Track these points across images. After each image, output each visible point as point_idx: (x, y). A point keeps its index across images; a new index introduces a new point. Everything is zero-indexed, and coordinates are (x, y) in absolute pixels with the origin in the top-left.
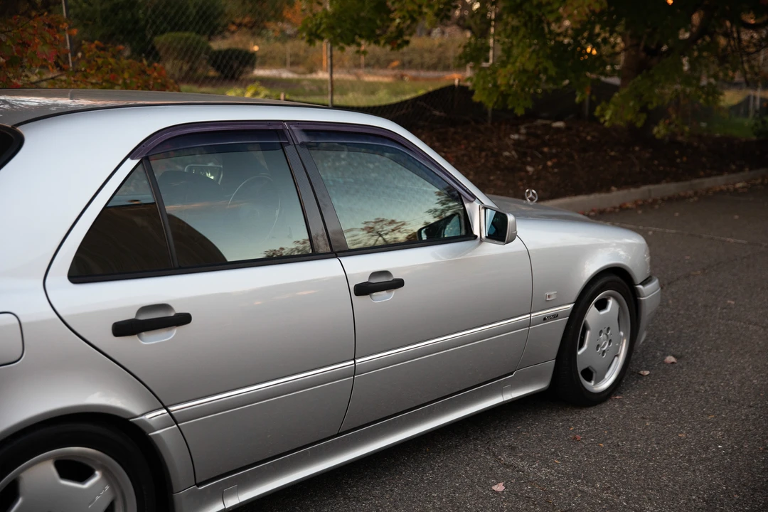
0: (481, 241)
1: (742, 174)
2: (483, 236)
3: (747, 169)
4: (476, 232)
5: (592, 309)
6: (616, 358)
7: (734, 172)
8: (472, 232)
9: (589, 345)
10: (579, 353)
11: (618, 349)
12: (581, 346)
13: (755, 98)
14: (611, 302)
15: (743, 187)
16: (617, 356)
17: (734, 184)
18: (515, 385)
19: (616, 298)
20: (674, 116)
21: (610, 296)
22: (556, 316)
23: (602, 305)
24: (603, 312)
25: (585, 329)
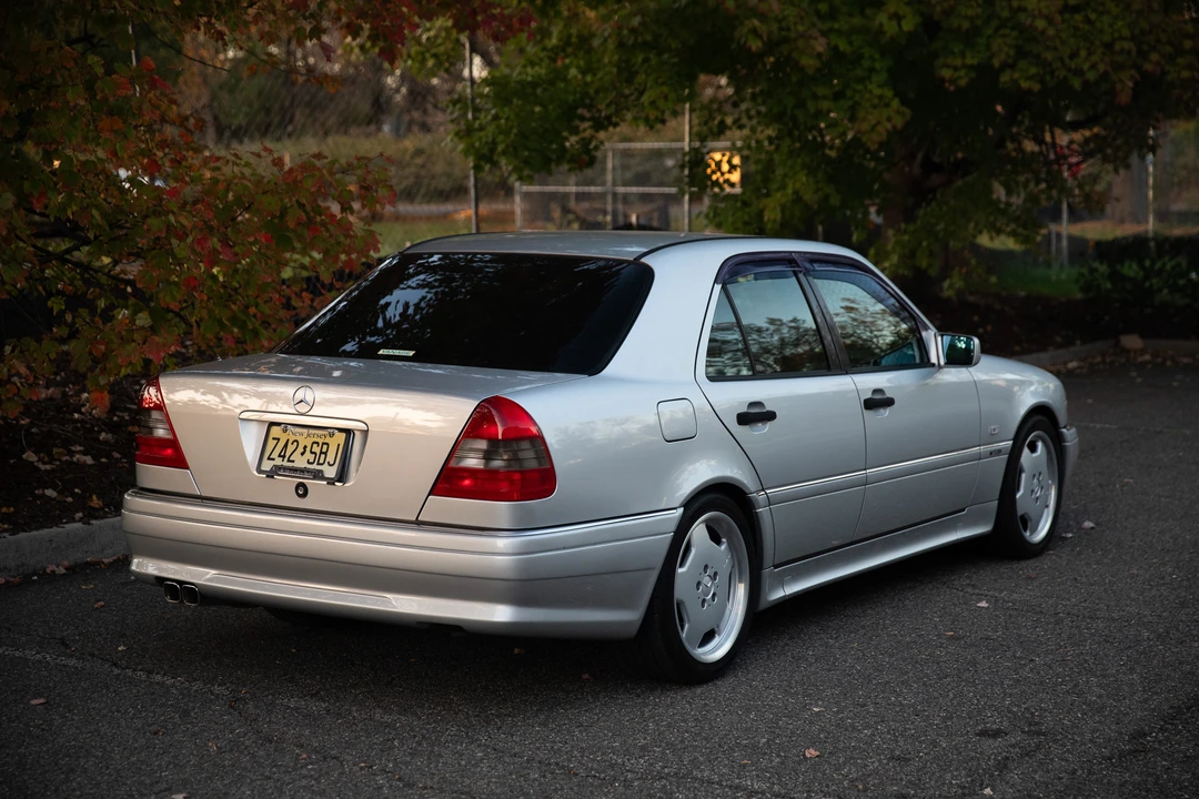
0: (940, 367)
1: (1071, 349)
2: (942, 363)
3: (1078, 342)
4: (934, 359)
5: (1026, 451)
6: (1046, 510)
7: (1059, 346)
8: (929, 360)
9: (1025, 488)
10: (1018, 496)
11: (1047, 497)
12: (1018, 490)
13: (1059, 236)
14: (1040, 444)
15: (1079, 367)
16: (1047, 506)
17: (1065, 363)
18: (967, 525)
19: (1044, 442)
20: (973, 262)
21: (1039, 437)
22: (999, 452)
23: (1033, 448)
24: (1034, 455)
25: (1021, 471)
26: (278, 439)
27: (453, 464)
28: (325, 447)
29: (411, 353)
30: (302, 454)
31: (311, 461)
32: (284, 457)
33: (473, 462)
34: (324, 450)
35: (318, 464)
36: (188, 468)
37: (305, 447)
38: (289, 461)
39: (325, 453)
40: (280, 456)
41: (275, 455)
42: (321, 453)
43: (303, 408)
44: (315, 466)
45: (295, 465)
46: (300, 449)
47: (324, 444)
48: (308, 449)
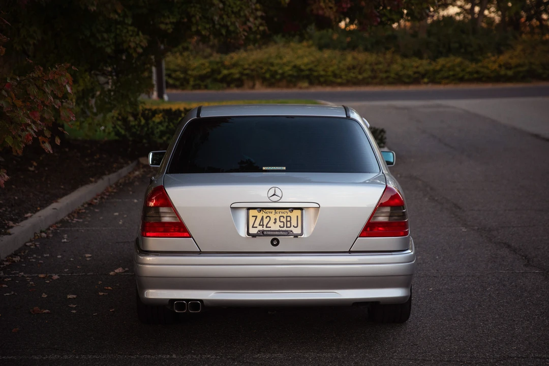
26: (256, 217)
27: (372, 221)
29: (284, 168)
30: (275, 223)
31: (282, 226)
32: (263, 225)
33: (382, 219)
35: (287, 227)
37: (275, 219)
38: (267, 227)
39: (290, 221)
40: (260, 225)
41: (257, 224)
42: (287, 221)
43: (275, 198)
44: (285, 229)
45: (272, 229)
46: (273, 221)
47: (287, 217)
48: (278, 220)
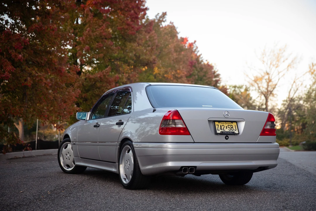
28: (232, 126)
34: (232, 127)
36: (189, 134)
